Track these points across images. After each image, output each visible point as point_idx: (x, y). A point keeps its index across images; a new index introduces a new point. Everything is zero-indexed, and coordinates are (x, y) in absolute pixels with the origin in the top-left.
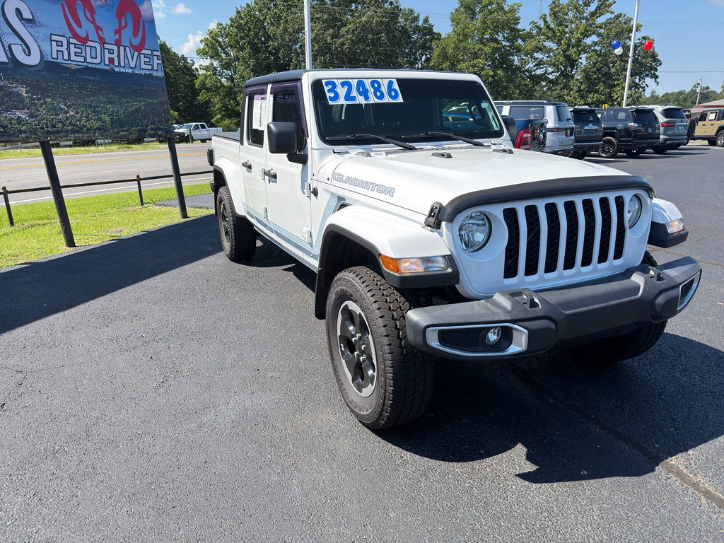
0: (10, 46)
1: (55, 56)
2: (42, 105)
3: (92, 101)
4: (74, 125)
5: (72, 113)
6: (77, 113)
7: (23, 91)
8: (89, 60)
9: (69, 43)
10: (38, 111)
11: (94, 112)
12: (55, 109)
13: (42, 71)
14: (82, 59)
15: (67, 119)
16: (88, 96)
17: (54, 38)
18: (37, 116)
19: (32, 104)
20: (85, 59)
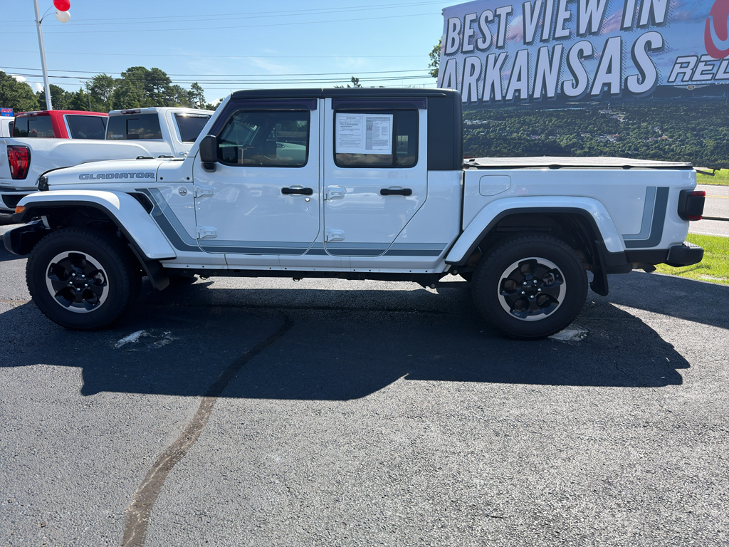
0: (626, 79)
1: (672, 79)
2: (635, 129)
3: (699, 124)
4: (661, 149)
5: (664, 137)
6: (671, 137)
7: (621, 118)
8: (720, 75)
9: (699, 61)
10: (628, 134)
11: (695, 136)
12: (647, 133)
13: (650, 96)
14: (709, 77)
15: (656, 142)
16: (695, 118)
17: (680, 60)
18: (625, 140)
19: (625, 129)
20: (714, 75)
